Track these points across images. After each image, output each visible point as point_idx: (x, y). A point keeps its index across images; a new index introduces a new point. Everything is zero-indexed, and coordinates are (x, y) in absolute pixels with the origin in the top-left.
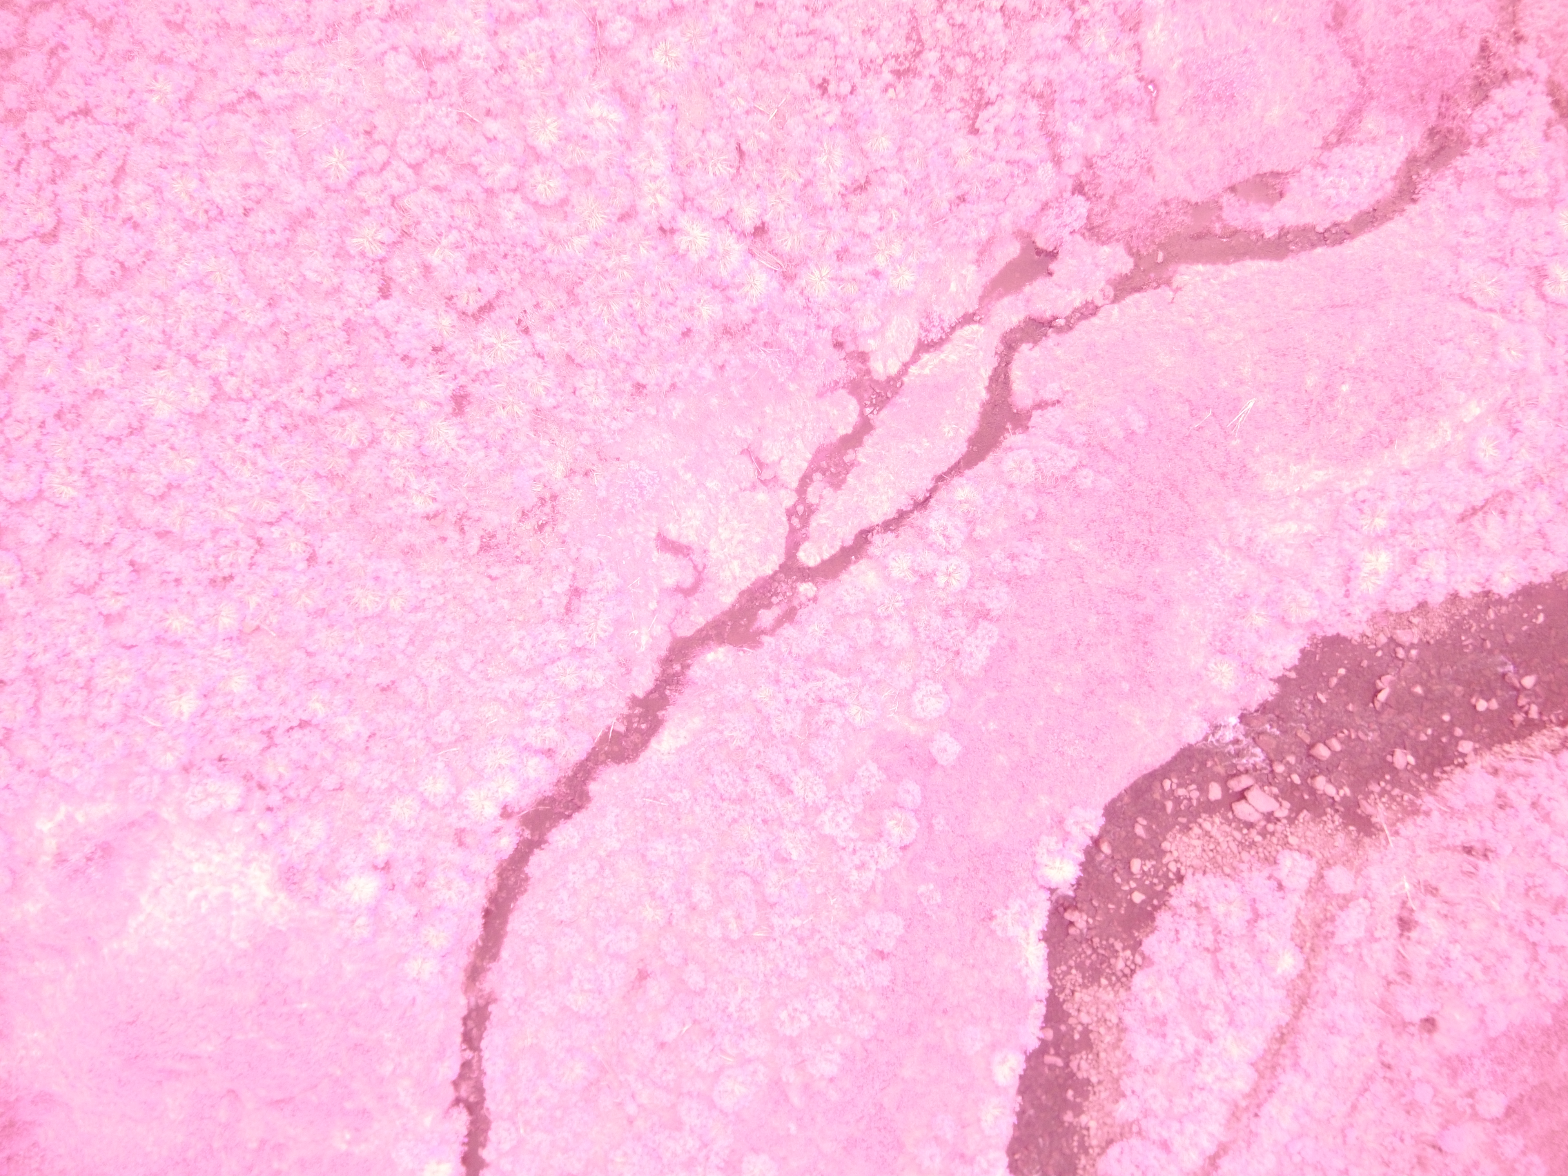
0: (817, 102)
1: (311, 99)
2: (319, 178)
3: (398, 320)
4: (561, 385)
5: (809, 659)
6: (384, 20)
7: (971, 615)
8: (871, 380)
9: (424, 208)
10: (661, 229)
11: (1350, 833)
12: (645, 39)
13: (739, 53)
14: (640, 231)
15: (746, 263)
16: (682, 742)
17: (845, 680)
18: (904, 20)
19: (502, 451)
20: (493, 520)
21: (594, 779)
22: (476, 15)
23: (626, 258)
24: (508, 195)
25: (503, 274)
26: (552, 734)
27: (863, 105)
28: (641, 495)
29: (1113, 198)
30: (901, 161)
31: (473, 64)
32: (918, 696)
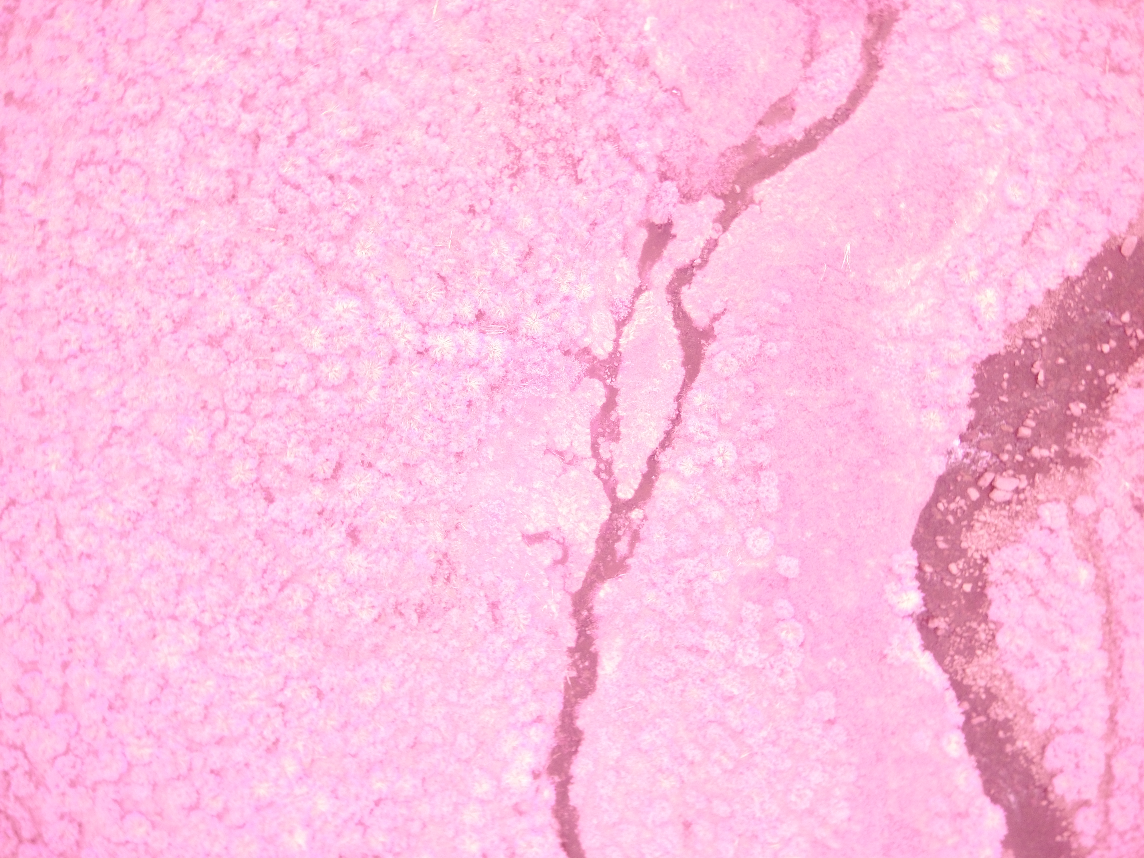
0: (473, 222)
1: (156, 407)
2: (189, 454)
3: (288, 511)
4: (410, 484)
5: (665, 558)
6: (174, 332)
7: (751, 472)
8: (599, 361)
9: (266, 433)
10: (419, 353)
11: (1073, 472)
12: (345, 247)
13: (408, 221)
14: (407, 363)
15: (482, 340)
16: (618, 660)
17: (697, 559)
18: (500, 143)
19: (397, 549)
20: (416, 595)
21: (577, 718)
22: (231, 295)
23: (407, 384)
24: (313, 393)
25: (337, 442)
26: (534, 707)
27: (502, 207)
28: (499, 521)
29: (688, 170)
30: (544, 224)
31: (246, 327)
32: (750, 543)
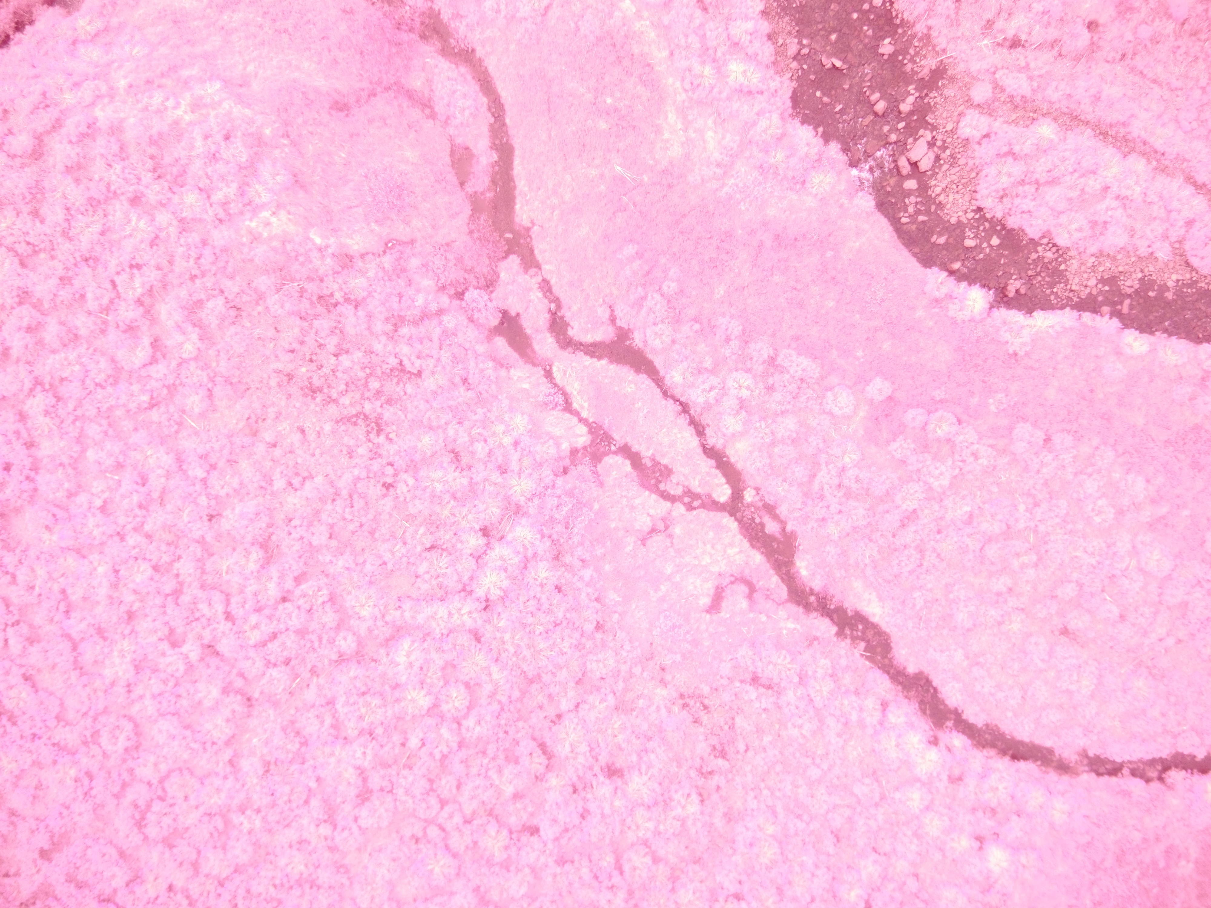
0: (398, 491)
2: (450, 881)
3: (555, 821)
4: (598, 689)
5: (805, 495)
6: (335, 827)
7: (772, 370)
8: (590, 446)
9: (473, 798)
10: (485, 609)
11: (943, 85)
12: (352, 622)
13: (363, 550)
14: (488, 627)
15: (508, 543)
16: (874, 597)
17: (823, 467)
18: (343, 428)
19: (649, 739)
20: (702, 748)
21: (905, 668)
22: (333, 754)
23: (507, 637)
26: (870, 703)
28: (680, 627)
29: (466, 271)
30: (439, 427)
31: (369, 757)
32: (836, 411)
